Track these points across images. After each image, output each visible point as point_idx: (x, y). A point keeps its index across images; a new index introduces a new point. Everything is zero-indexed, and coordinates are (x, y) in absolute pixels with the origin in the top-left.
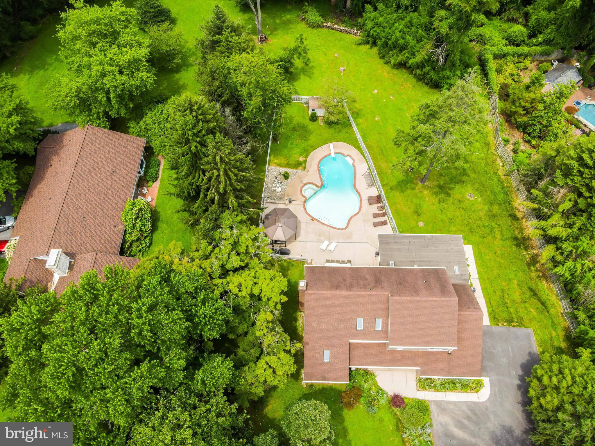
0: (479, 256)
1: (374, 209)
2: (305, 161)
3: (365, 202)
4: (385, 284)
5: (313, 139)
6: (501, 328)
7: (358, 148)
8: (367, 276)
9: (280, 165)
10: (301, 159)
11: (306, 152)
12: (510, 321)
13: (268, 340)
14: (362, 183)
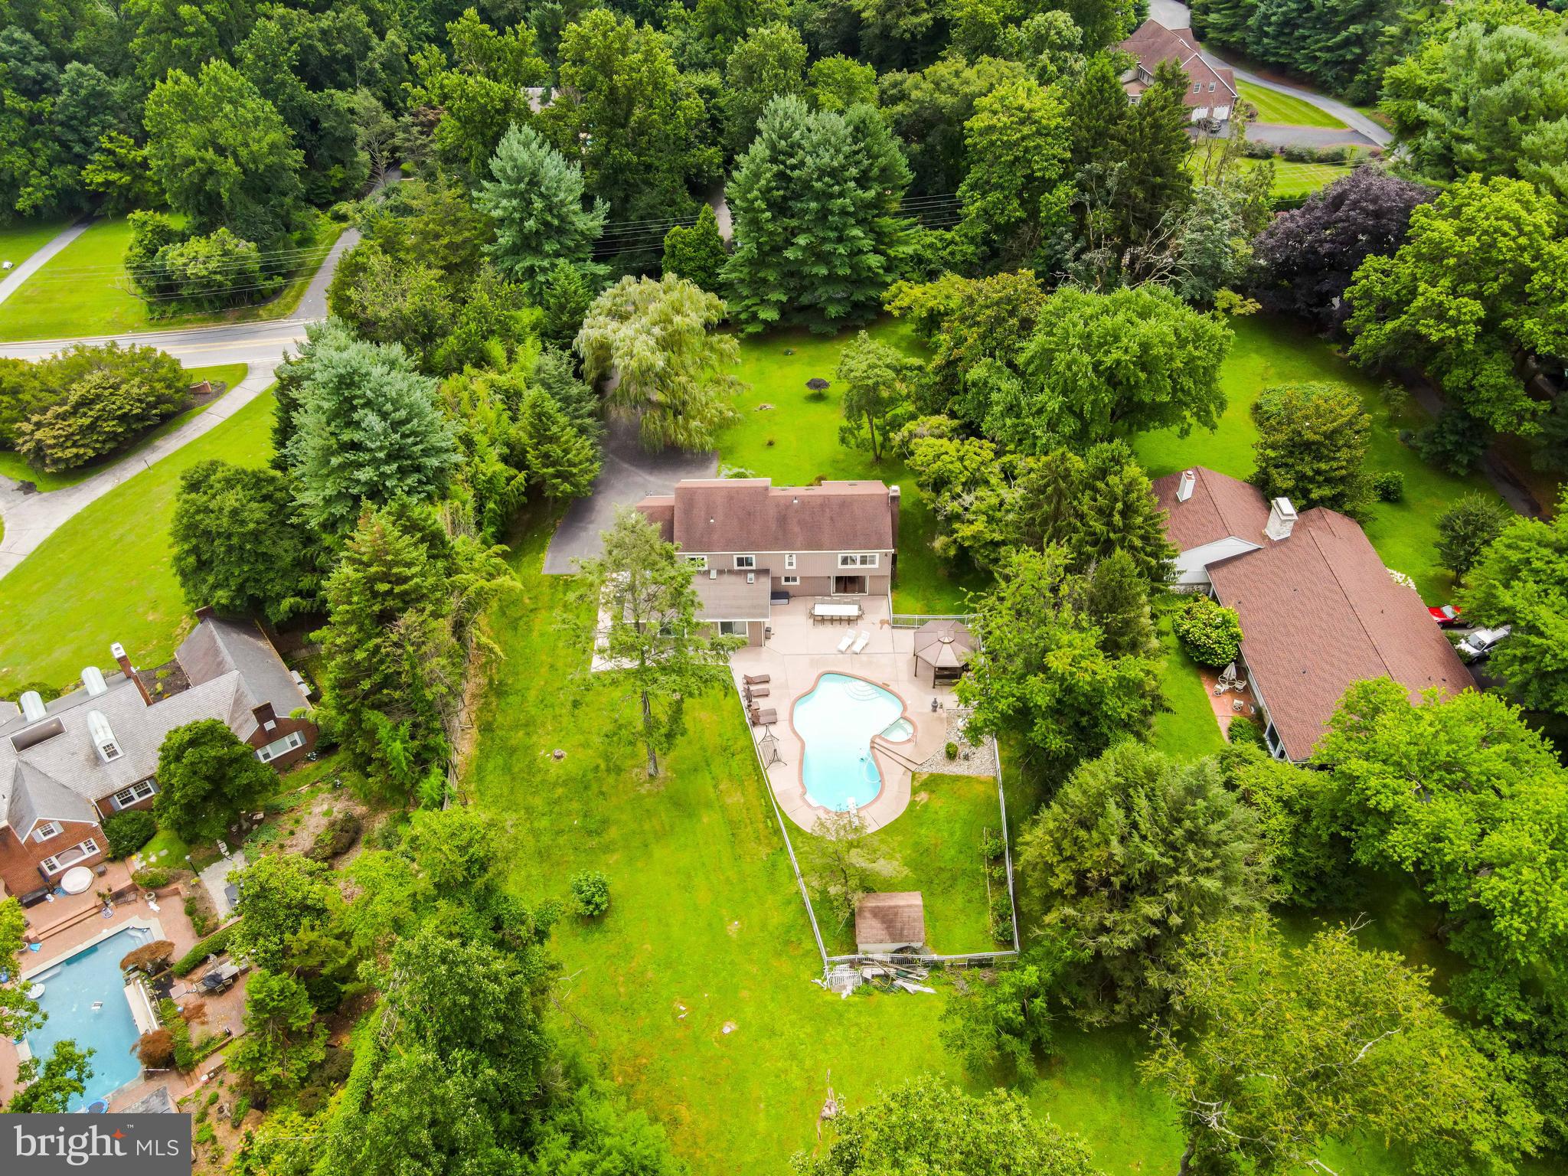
2: (915, 792)
3: (782, 715)
4: (772, 512)
8: (797, 529)
9: (968, 779)
10: (923, 797)
11: (913, 814)
12: (569, 580)
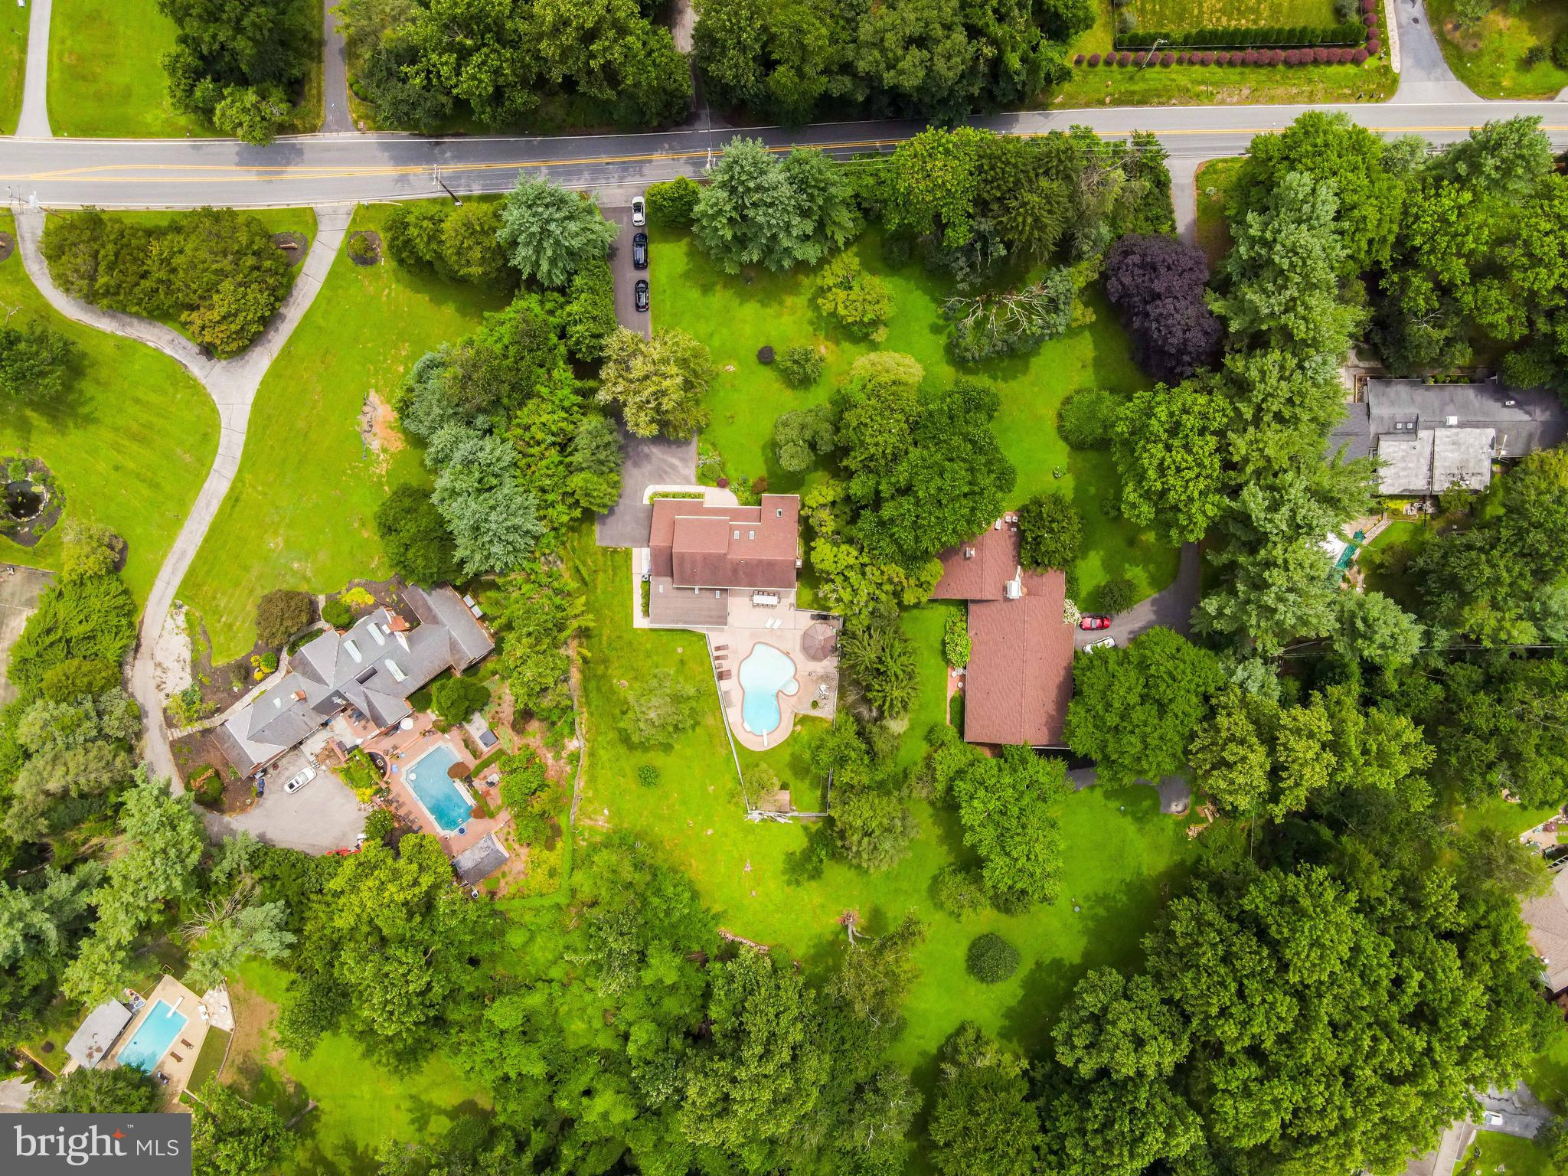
0: (629, 617)
1: (726, 665)
2: (795, 725)
3: (734, 673)
4: (729, 567)
5: (786, 757)
6: (623, 546)
7: (737, 743)
8: (743, 576)
9: (821, 719)
10: (799, 728)
11: (793, 738)
12: (615, 551)
13: (825, 515)
14: (736, 697)
